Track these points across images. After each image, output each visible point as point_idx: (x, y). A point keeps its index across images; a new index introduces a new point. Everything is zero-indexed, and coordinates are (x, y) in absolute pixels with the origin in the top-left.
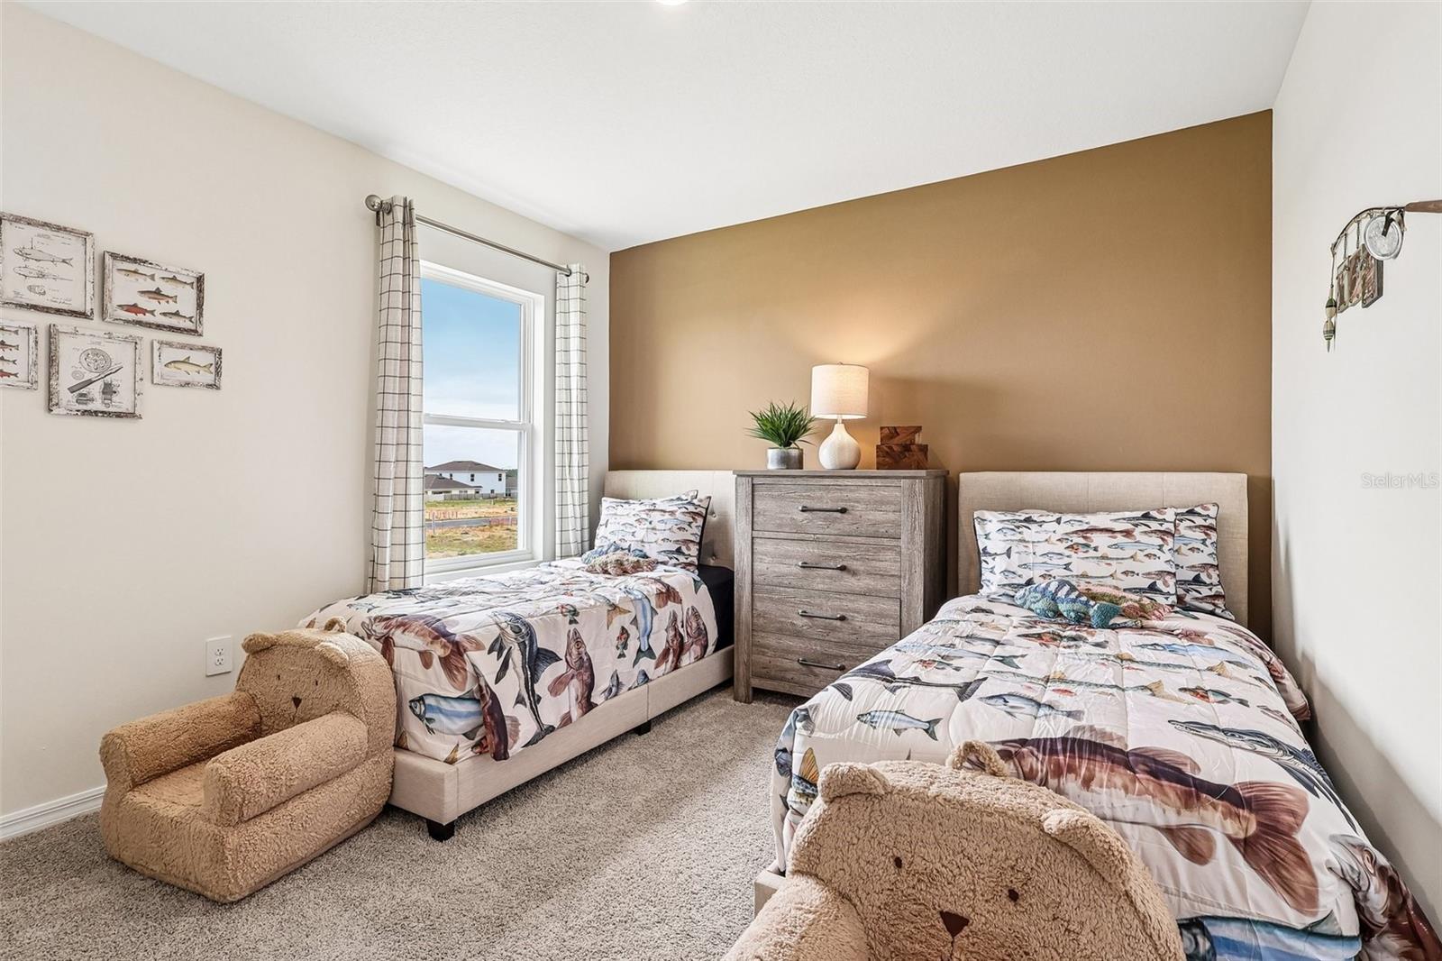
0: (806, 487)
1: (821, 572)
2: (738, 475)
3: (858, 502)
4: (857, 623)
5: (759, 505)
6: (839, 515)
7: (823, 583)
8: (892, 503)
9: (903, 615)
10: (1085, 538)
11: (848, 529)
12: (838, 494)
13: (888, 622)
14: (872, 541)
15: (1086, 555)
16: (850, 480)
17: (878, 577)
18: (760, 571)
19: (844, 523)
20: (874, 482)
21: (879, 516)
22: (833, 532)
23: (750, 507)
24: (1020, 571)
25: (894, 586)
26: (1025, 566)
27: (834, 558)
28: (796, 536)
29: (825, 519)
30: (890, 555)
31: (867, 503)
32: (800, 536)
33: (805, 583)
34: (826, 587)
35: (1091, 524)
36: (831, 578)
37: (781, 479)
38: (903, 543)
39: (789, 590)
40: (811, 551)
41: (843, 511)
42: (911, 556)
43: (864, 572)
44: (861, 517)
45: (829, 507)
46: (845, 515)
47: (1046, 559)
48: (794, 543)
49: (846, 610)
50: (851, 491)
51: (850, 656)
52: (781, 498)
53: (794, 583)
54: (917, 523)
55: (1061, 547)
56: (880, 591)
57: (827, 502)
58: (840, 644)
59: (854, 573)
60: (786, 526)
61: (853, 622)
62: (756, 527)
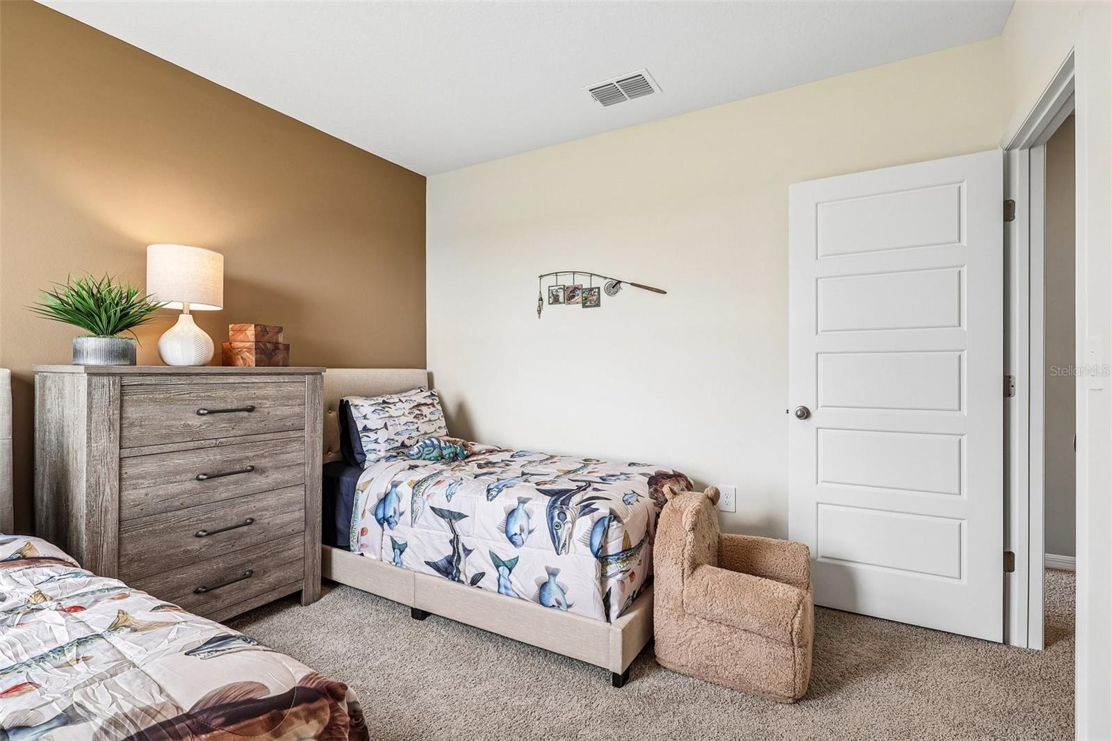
0: (205, 387)
1: (225, 480)
2: (90, 374)
3: (266, 399)
4: (265, 521)
5: (132, 413)
6: (245, 414)
7: (228, 491)
8: (296, 397)
9: (307, 498)
10: (419, 410)
11: (255, 427)
12: (244, 393)
13: (294, 508)
14: (278, 435)
15: (423, 421)
16: (258, 377)
17: (286, 468)
18: (134, 500)
19: (251, 423)
20: (281, 379)
21: (287, 411)
22: (239, 433)
23: (117, 417)
24: (396, 438)
25: (300, 473)
26: (397, 434)
27: (240, 460)
28: (191, 445)
29: (230, 420)
30: (296, 446)
31: (275, 399)
32: (197, 444)
33: (204, 497)
34: (230, 494)
35: (418, 401)
36: (236, 483)
37: (170, 378)
38: (306, 433)
39: (182, 512)
40: (211, 459)
41: (251, 409)
42: (313, 443)
43: (271, 467)
44: (269, 413)
45: (234, 407)
46: (253, 414)
47: (406, 427)
48: (188, 455)
49: (253, 512)
50: (259, 388)
51: (258, 557)
52: (169, 401)
53: (188, 502)
54: (318, 414)
55: (411, 418)
56: (287, 481)
57: (232, 402)
58: (246, 550)
59: (262, 471)
60: (177, 435)
61: (262, 521)
62: (126, 443)
